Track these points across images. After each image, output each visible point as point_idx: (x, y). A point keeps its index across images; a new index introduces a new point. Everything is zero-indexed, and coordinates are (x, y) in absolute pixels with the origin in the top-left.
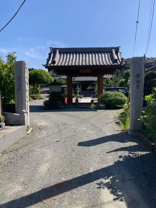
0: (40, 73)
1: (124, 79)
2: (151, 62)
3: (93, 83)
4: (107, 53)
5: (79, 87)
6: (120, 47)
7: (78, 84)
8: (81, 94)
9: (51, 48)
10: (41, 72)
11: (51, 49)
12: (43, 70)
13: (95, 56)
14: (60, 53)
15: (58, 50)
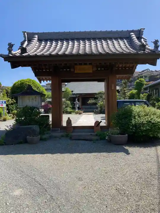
0: (27, 83)
1: (135, 89)
2: (156, 74)
3: (96, 96)
4: (122, 39)
5: (78, 101)
6: (144, 29)
7: (77, 97)
8: (80, 109)
9: (24, 32)
10: (29, 82)
11: (24, 34)
12: (32, 79)
13: (102, 44)
14: (40, 40)
15: (37, 36)
